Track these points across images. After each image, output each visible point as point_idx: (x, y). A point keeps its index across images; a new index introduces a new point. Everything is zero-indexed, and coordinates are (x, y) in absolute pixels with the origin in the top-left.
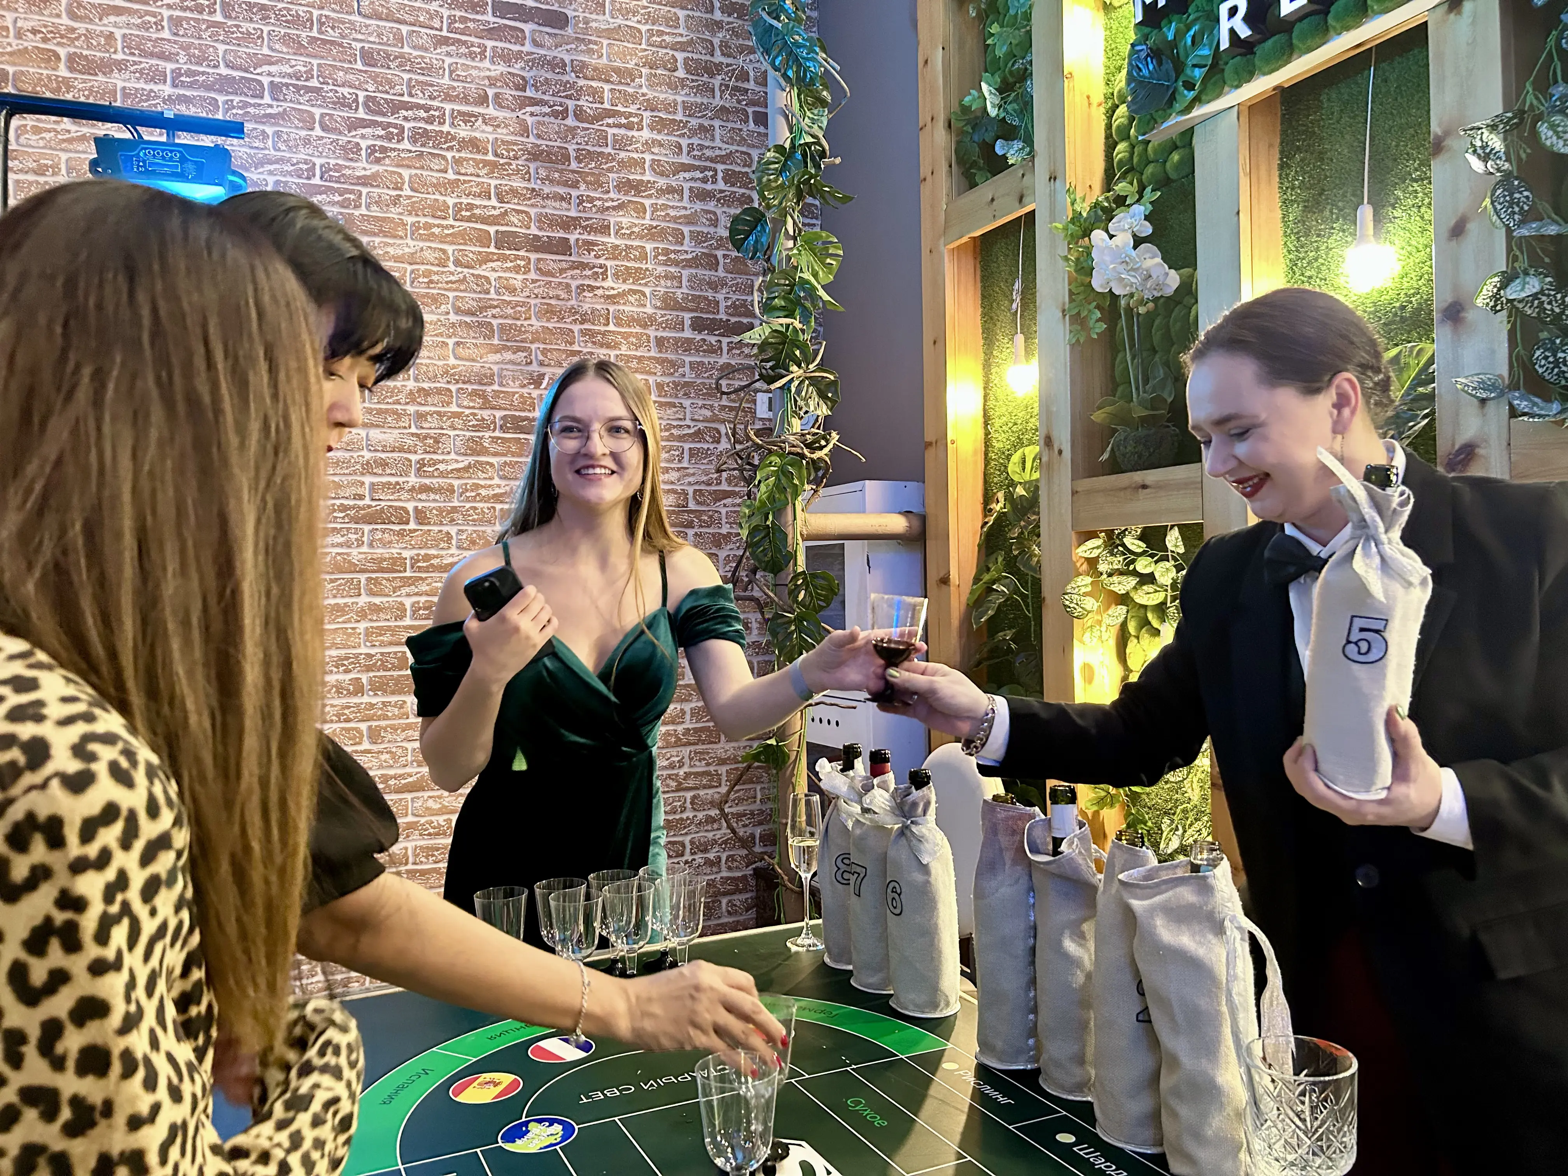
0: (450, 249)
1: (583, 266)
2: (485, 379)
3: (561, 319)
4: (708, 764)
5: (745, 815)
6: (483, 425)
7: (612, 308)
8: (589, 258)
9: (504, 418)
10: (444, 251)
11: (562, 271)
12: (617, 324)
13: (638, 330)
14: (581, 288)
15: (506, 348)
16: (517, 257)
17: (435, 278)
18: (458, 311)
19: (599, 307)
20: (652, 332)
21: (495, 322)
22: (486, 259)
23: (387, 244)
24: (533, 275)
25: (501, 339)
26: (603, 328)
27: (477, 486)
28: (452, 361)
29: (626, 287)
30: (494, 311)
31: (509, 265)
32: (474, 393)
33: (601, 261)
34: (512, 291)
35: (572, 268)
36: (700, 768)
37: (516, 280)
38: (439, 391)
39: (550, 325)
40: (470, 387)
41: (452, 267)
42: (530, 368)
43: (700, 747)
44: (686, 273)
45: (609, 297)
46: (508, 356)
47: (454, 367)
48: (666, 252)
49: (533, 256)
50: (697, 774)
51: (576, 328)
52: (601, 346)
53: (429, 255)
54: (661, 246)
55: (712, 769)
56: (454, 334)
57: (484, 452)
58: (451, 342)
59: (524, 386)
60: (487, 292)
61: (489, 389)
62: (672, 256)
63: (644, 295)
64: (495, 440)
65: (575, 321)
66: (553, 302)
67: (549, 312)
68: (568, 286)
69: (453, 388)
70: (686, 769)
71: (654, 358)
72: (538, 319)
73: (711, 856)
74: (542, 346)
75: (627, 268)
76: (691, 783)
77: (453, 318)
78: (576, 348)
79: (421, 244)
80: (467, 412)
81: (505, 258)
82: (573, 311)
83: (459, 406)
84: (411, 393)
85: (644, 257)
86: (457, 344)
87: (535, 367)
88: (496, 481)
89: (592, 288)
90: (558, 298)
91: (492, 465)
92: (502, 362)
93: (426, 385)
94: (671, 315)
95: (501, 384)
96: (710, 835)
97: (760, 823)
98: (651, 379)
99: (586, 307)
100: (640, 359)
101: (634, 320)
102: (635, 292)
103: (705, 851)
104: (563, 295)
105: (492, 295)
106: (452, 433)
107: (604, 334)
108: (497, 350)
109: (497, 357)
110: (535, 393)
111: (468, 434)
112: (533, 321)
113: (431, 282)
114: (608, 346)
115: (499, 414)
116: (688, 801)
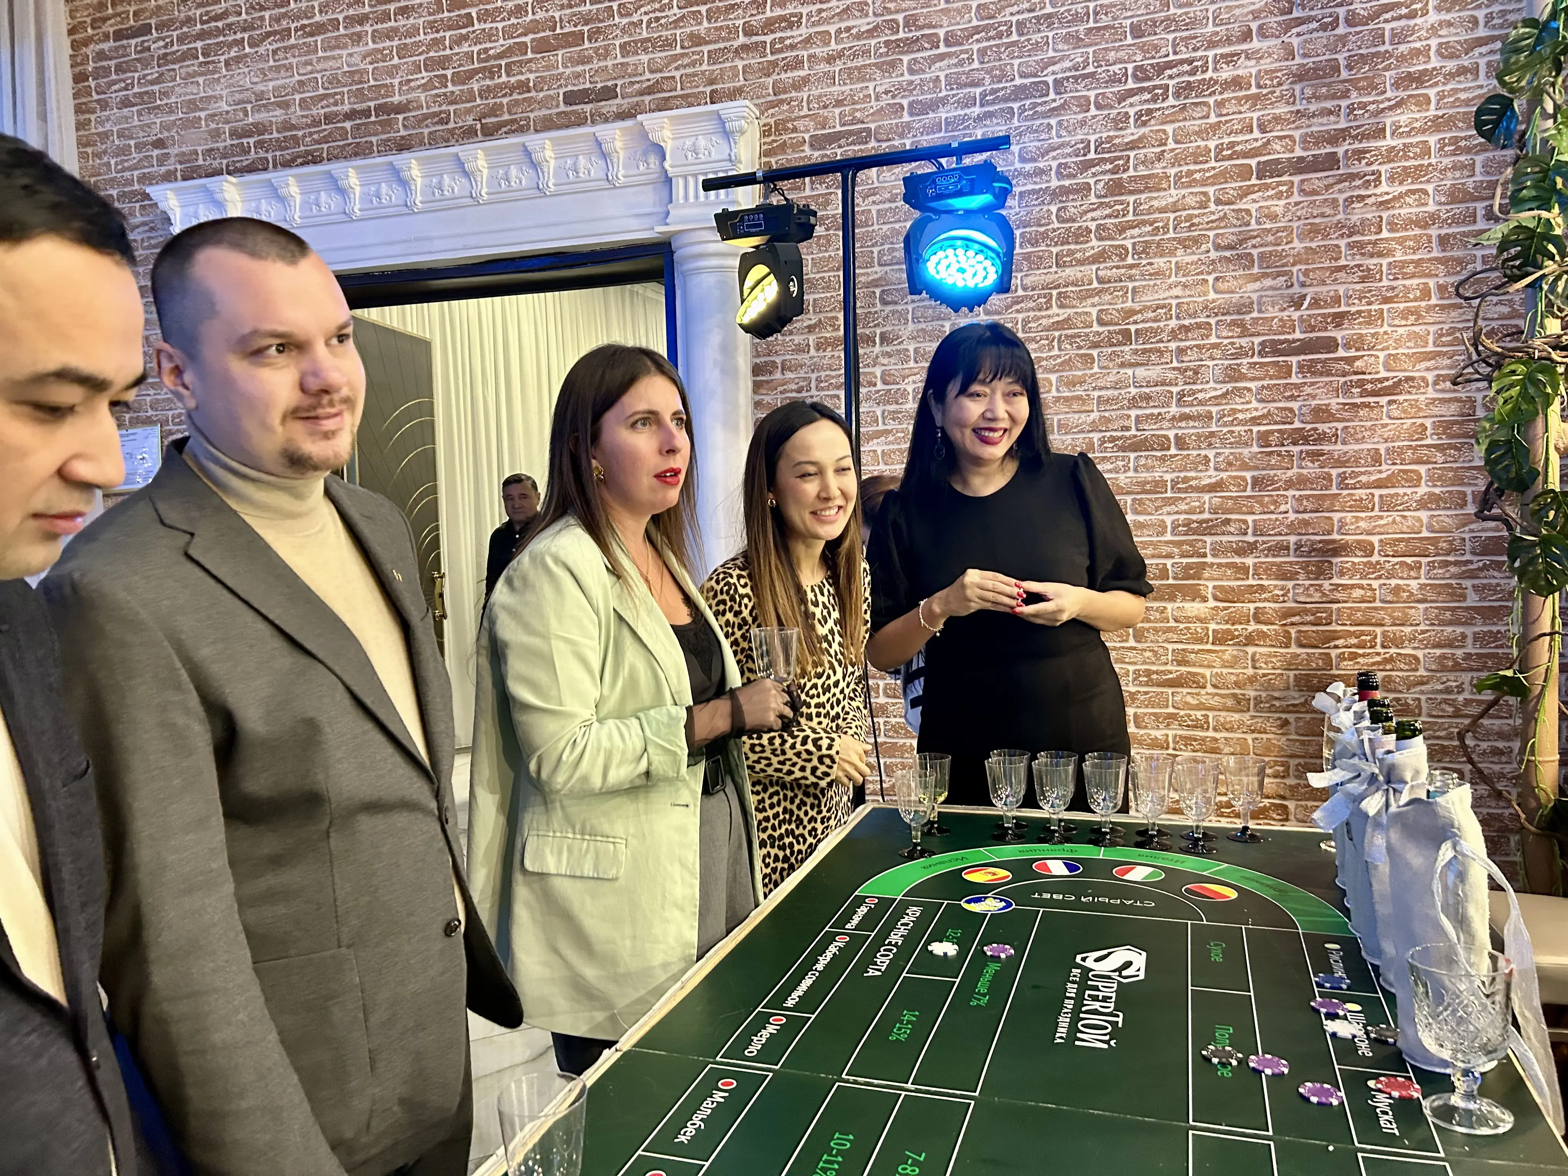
0: (1211, 190)
1: (1352, 177)
2: (1243, 308)
3: (1326, 237)
6: (1241, 353)
7: (1385, 215)
8: (1361, 167)
9: (1262, 344)
10: (1205, 194)
11: (1328, 187)
12: (1391, 230)
13: (1418, 231)
14: (1349, 201)
15: (1265, 275)
16: (1279, 184)
17: (1196, 221)
18: (1218, 247)
19: (1369, 216)
20: (1434, 232)
21: (1255, 252)
22: (1245, 193)
23: (1151, 199)
24: (1296, 198)
25: (1260, 267)
26: (1373, 238)
27: (1235, 411)
28: (1212, 296)
29: (1403, 189)
30: (1254, 242)
31: (1271, 192)
32: (1233, 323)
33: (1374, 167)
34: (1273, 217)
35: (1340, 182)
37: (1278, 206)
38: (1199, 326)
39: (1313, 245)
40: (1229, 318)
41: (1212, 207)
42: (1291, 291)
44: (1479, 159)
45: (1382, 203)
46: (1268, 282)
47: (1214, 301)
48: (1455, 141)
49: (1296, 179)
51: (1342, 243)
52: (1372, 256)
53: (1191, 201)
54: (1448, 135)
56: (1214, 270)
57: (1243, 377)
58: (1211, 278)
59: (1283, 310)
60: (1248, 224)
61: (1247, 317)
62: (1463, 143)
63: (1425, 192)
64: (1252, 365)
65: (1342, 236)
66: (1317, 220)
67: (1314, 231)
68: (1335, 200)
69: (1213, 321)
71: (1436, 259)
72: (1301, 240)
74: (1304, 267)
75: (1405, 168)
77: (1213, 255)
78: (1342, 262)
79: (1183, 192)
80: (1226, 341)
81: (1267, 187)
82: (1339, 225)
83: (1218, 337)
84: (1173, 331)
85: (1426, 152)
86: (1217, 279)
87: (1296, 289)
88: (1255, 404)
89: (1361, 198)
90: (1323, 215)
91: (1249, 390)
92: (1262, 289)
93: (1186, 322)
94: (1458, 208)
95: (1260, 311)
98: (1432, 283)
99: (1355, 218)
100: (1418, 263)
101: (1412, 222)
102: (1413, 192)
104: (1328, 211)
105: (1254, 225)
106: (1211, 363)
107: (1375, 243)
108: (1256, 279)
109: (1258, 285)
110: (1296, 315)
111: (1227, 362)
112: (1296, 243)
113: (1193, 225)
114: (1380, 255)
115: (1257, 340)
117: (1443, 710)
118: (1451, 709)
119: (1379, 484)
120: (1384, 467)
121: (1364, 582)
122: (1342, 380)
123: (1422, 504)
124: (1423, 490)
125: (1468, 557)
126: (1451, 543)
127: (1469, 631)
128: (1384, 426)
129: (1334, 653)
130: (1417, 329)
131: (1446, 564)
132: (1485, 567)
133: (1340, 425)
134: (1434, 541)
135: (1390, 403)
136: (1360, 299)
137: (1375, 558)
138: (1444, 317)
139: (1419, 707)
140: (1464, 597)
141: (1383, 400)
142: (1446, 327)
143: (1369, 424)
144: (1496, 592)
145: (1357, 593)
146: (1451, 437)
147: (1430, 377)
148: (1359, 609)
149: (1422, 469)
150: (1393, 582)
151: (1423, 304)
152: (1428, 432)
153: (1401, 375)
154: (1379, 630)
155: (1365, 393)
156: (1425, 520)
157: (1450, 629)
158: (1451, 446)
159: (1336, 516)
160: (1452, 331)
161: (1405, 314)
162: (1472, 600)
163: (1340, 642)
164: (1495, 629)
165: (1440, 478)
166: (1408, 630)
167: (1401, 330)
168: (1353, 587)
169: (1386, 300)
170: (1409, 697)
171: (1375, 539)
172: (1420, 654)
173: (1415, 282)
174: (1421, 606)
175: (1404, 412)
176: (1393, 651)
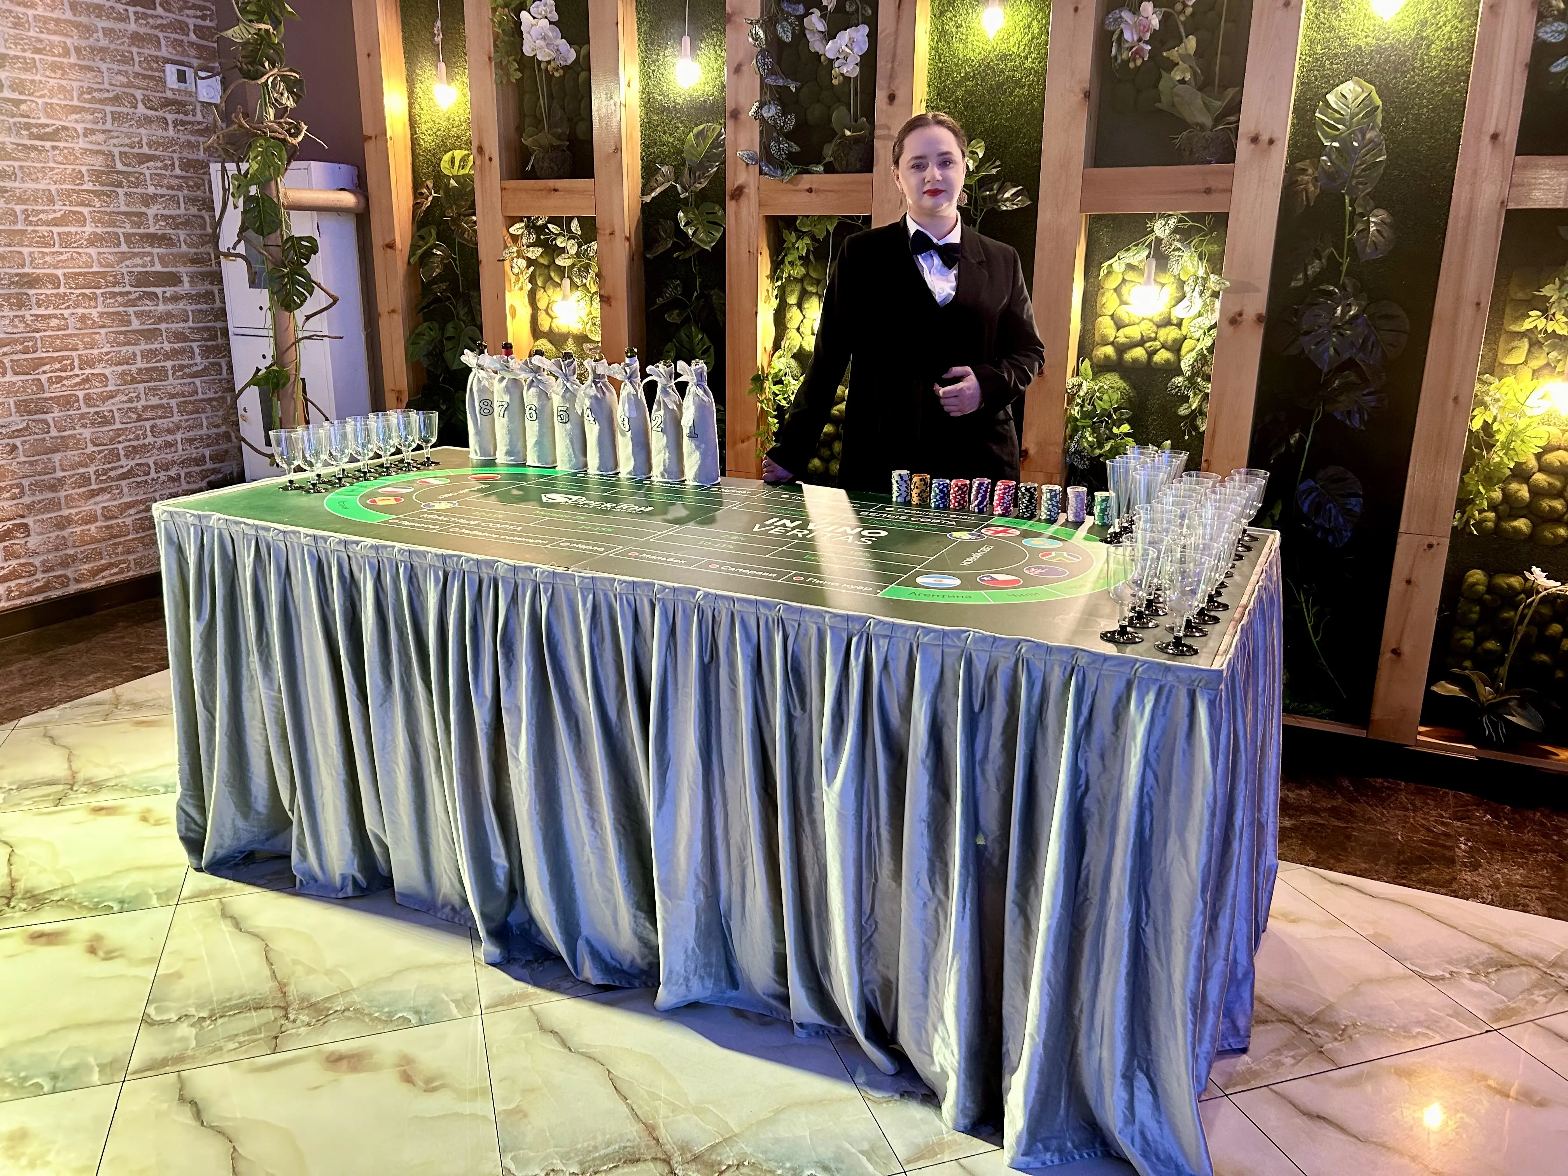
4: (161, 399)
5: (196, 439)
36: (155, 401)
43: (152, 384)
50: (153, 407)
55: (164, 401)
70: (143, 402)
73: (172, 473)
76: (149, 414)
96: (169, 457)
97: (208, 446)
98: (69, 41)
100: (57, 21)
103: (167, 470)
116: (148, 429)
117: (130, 418)
118: (134, 416)
119: (55, 223)
120: (56, 207)
121: (58, 312)
122: (12, 120)
123: (91, 243)
124: (89, 229)
125: (128, 288)
126: (115, 276)
127: (137, 349)
128: (52, 169)
129: (44, 378)
130: (64, 82)
131: (114, 295)
132: (140, 298)
133: (16, 164)
134: (103, 275)
135: (54, 148)
136: (16, 44)
137: (62, 290)
138: (80, 76)
139: (113, 417)
140: (129, 322)
141: (48, 144)
142: (86, 85)
143: (39, 165)
144: (150, 318)
145: (54, 322)
146: (102, 184)
147: (80, 127)
148: (57, 337)
149: (85, 210)
150: (80, 311)
151: (65, 60)
152: (86, 178)
153: (58, 123)
154: (74, 354)
155: (32, 136)
156: (95, 257)
157: (124, 349)
158: (104, 193)
159: (26, 250)
160: (90, 90)
161: (54, 67)
162: (136, 324)
163: (46, 368)
164: (153, 347)
165: (99, 221)
166: (96, 352)
167: (52, 81)
168: (50, 316)
169: (37, 51)
170: (104, 408)
171: (60, 272)
172: (107, 372)
173: (56, 38)
174: (103, 331)
175: (66, 158)
176: (88, 371)
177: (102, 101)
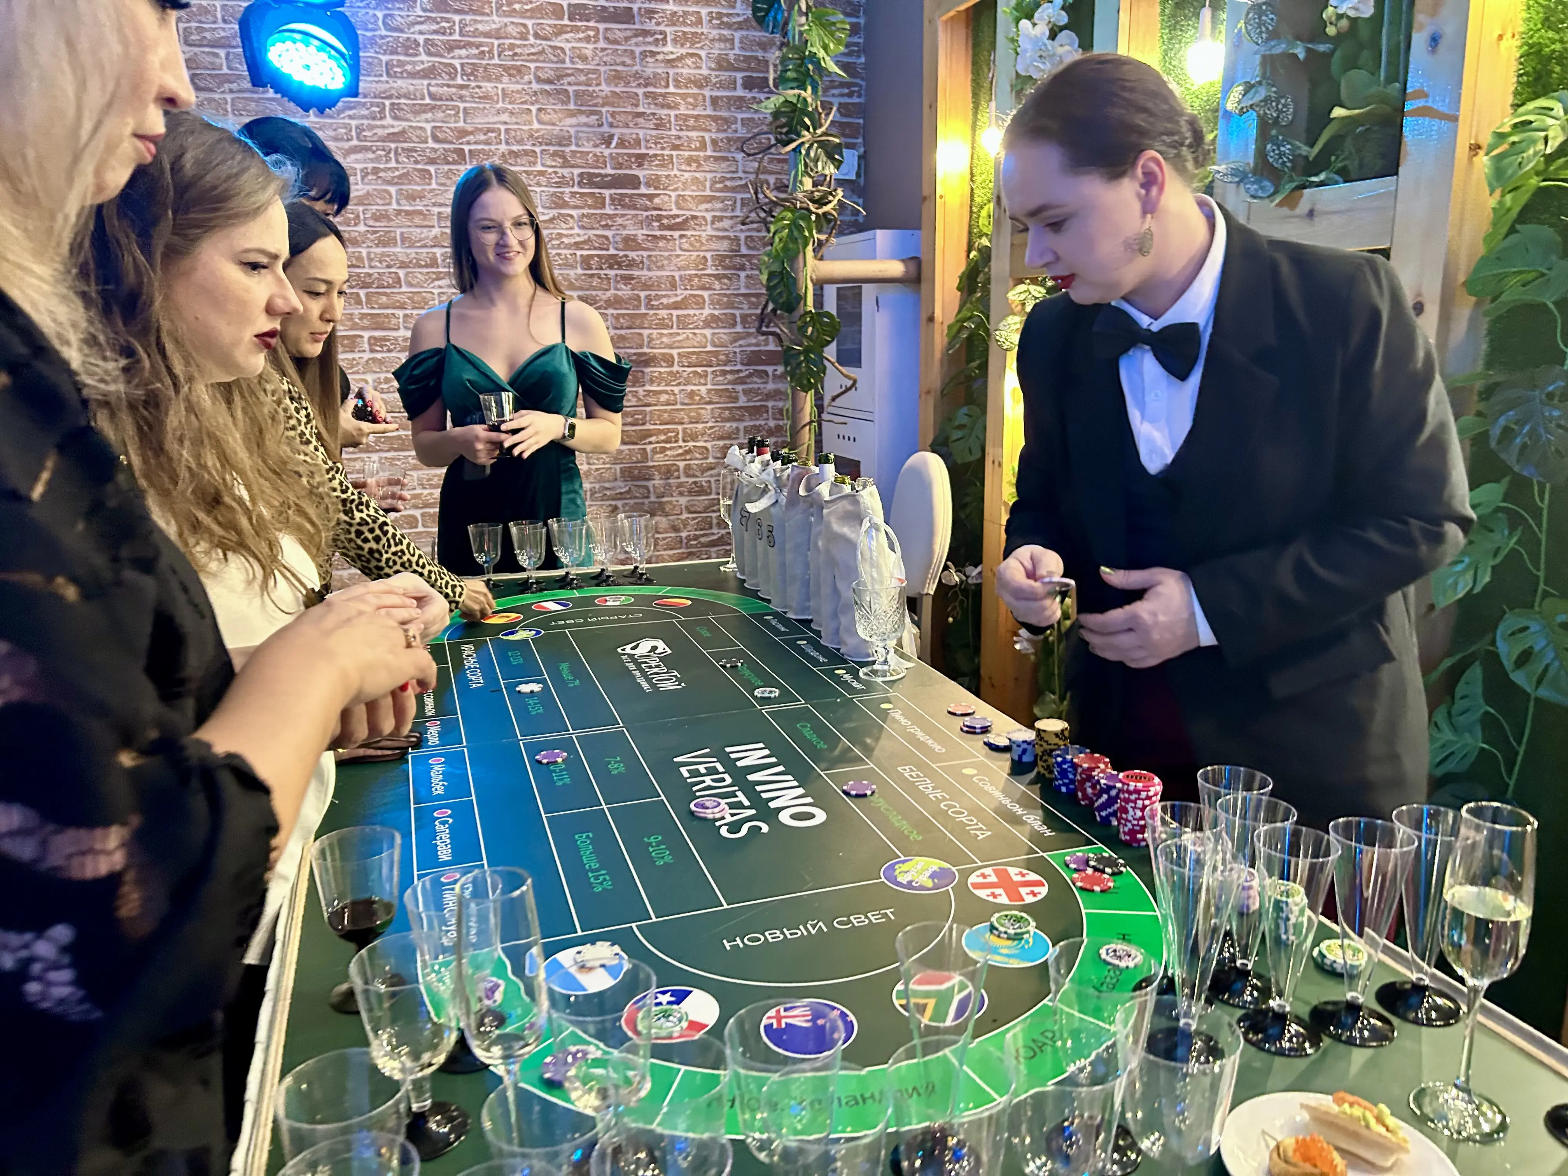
0: (530, 23)
1: (645, 33)
2: (563, 140)
3: (627, 84)
6: (562, 182)
7: (672, 72)
8: (650, 26)
9: (581, 175)
10: (525, 26)
11: (627, 39)
12: (677, 87)
13: (695, 91)
14: (644, 54)
15: (581, 112)
16: (588, 28)
17: (518, 50)
18: (539, 80)
19: (659, 71)
20: (707, 92)
21: (571, 89)
22: (560, 31)
23: (476, 21)
24: (602, 44)
25: (576, 104)
26: (663, 91)
27: (560, 235)
28: (536, 126)
29: (683, 51)
30: (570, 79)
31: (581, 35)
32: (555, 154)
33: (662, 28)
34: (584, 59)
35: (636, 36)
37: (588, 49)
38: (526, 153)
39: (618, 90)
40: (552, 149)
41: (532, 40)
42: (601, 130)
44: (737, 35)
45: (669, 61)
46: (583, 119)
47: (537, 131)
48: (720, 15)
49: (602, 26)
51: (640, 91)
52: (663, 106)
53: (512, 30)
54: (715, 10)
56: (537, 102)
57: (565, 205)
58: (534, 109)
59: (596, 146)
60: (564, 62)
61: (567, 149)
62: (725, 19)
63: (700, 57)
64: (573, 194)
65: (639, 85)
66: (619, 68)
67: (617, 77)
68: (632, 52)
69: (538, 149)
71: (709, 116)
72: (608, 84)
74: (611, 109)
75: (684, 33)
77: (535, 86)
78: (641, 109)
79: (506, 20)
80: (550, 170)
81: (576, 29)
82: (637, 76)
83: (543, 165)
84: (503, 155)
85: (699, 22)
86: (540, 110)
87: (606, 128)
88: (577, 230)
89: (653, 54)
90: (623, 64)
91: (572, 217)
92: (578, 125)
93: (515, 148)
94: (725, 75)
95: (577, 145)
98: (707, 136)
99: (649, 71)
100: (696, 117)
101: (691, 81)
102: (692, 55)
104: (628, 61)
105: (568, 64)
106: (538, 189)
107: (664, 96)
108: (572, 114)
109: (573, 121)
110: (607, 152)
111: (552, 190)
112: (604, 87)
113: (515, 54)
114: (669, 107)
115: (577, 171)
119: (676, 306)
120: (679, 292)
121: (668, 388)
122: (645, 214)
123: (707, 324)
124: (707, 312)
125: (739, 367)
126: (727, 355)
127: (741, 426)
128: (678, 256)
129: (649, 448)
130: (698, 175)
131: (724, 373)
132: (750, 375)
133: (645, 254)
134: (716, 354)
135: (682, 236)
136: (656, 144)
137: (676, 368)
138: (715, 167)
139: (710, 487)
140: (736, 399)
141: (676, 234)
142: (719, 175)
143: (666, 254)
144: (758, 395)
145: (664, 398)
146: (725, 268)
147: (709, 216)
148: (665, 411)
149: (706, 294)
150: (689, 388)
151: (702, 154)
152: (710, 263)
153: (688, 213)
154: (680, 427)
155: (662, 227)
156: (709, 337)
157: (728, 425)
158: (725, 276)
159: (646, 332)
160: (723, 180)
161: (689, 161)
162: (742, 401)
163: (653, 439)
164: (757, 423)
165: (718, 303)
166: (700, 426)
167: (687, 175)
168: (661, 392)
169: (676, 147)
170: (702, 480)
171: (675, 352)
172: (709, 445)
173: (694, 134)
174: (709, 407)
175: (691, 245)
176: (691, 444)
177: (734, 189)
